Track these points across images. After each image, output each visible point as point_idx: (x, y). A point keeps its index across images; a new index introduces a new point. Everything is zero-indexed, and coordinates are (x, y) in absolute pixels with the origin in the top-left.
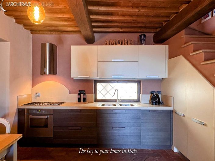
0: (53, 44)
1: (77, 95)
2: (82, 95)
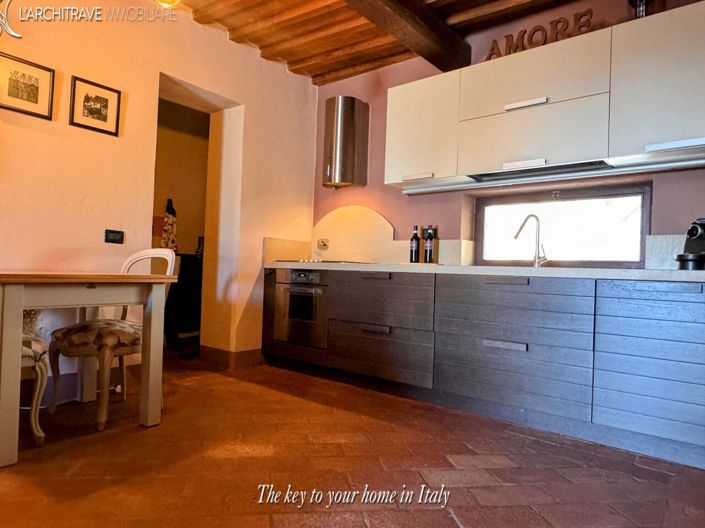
0: (353, 99)
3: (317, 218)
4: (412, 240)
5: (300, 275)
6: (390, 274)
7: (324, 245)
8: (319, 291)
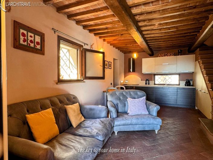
1: (145, 81)
2: (147, 81)
3: (125, 77)
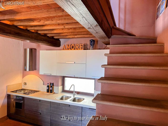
3: (23, 76)
4: (47, 87)
5: (17, 97)
6: (40, 100)
7: (25, 84)
8: (22, 102)
